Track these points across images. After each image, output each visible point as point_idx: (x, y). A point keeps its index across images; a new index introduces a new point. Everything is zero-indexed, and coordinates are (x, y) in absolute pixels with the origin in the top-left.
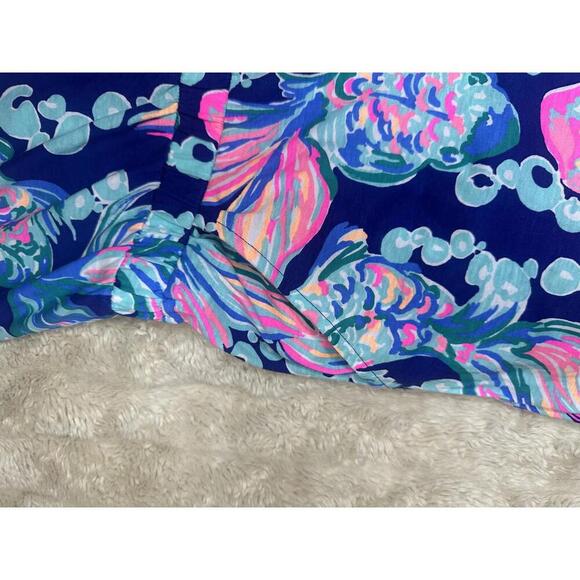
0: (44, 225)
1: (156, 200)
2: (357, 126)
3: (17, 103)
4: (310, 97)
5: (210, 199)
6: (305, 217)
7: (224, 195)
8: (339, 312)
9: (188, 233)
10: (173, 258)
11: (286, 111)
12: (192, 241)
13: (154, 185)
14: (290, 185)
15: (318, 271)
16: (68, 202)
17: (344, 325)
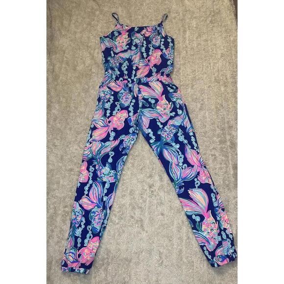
1: (117, 76)
3: (127, 64)
4: (127, 90)
6: (115, 89)
7: (117, 82)
8: (105, 92)
9: (113, 79)
10: (111, 77)
14: (118, 88)
15: (109, 90)
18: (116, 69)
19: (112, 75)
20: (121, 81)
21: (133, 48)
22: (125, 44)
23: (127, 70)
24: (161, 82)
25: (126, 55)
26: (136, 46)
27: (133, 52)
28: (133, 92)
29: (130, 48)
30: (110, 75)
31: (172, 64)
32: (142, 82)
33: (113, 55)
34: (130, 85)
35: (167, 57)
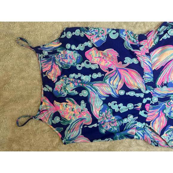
0: (119, 123)
1: (138, 120)
2: (171, 110)
3: (115, 104)
4: (163, 105)
5: (147, 121)
6: (163, 124)
7: (150, 120)
8: (169, 139)
9: (144, 126)
10: (143, 131)
11: (159, 107)
12: (145, 127)
13: (137, 118)
14: (160, 119)
15: (165, 132)
16: (124, 120)
17: (170, 141)
18: (125, 121)
19: (137, 129)
20: (145, 113)
21: (84, 93)
22: (76, 107)
23: (125, 105)
24: (151, 50)
25: (97, 105)
26: (80, 89)
27: (93, 95)
28: (168, 94)
29: (86, 99)
30: (140, 132)
31: (117, 31)
32: (151, 80)
33: (95, 125)
34: (155, 99)
35: (104, 38)
